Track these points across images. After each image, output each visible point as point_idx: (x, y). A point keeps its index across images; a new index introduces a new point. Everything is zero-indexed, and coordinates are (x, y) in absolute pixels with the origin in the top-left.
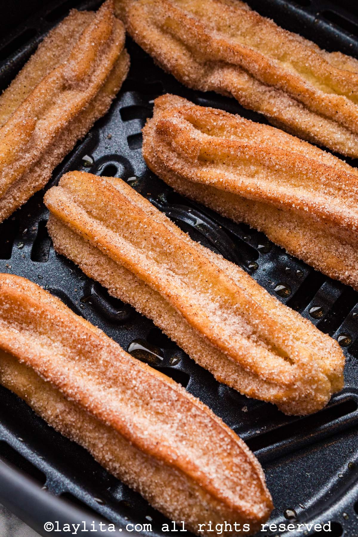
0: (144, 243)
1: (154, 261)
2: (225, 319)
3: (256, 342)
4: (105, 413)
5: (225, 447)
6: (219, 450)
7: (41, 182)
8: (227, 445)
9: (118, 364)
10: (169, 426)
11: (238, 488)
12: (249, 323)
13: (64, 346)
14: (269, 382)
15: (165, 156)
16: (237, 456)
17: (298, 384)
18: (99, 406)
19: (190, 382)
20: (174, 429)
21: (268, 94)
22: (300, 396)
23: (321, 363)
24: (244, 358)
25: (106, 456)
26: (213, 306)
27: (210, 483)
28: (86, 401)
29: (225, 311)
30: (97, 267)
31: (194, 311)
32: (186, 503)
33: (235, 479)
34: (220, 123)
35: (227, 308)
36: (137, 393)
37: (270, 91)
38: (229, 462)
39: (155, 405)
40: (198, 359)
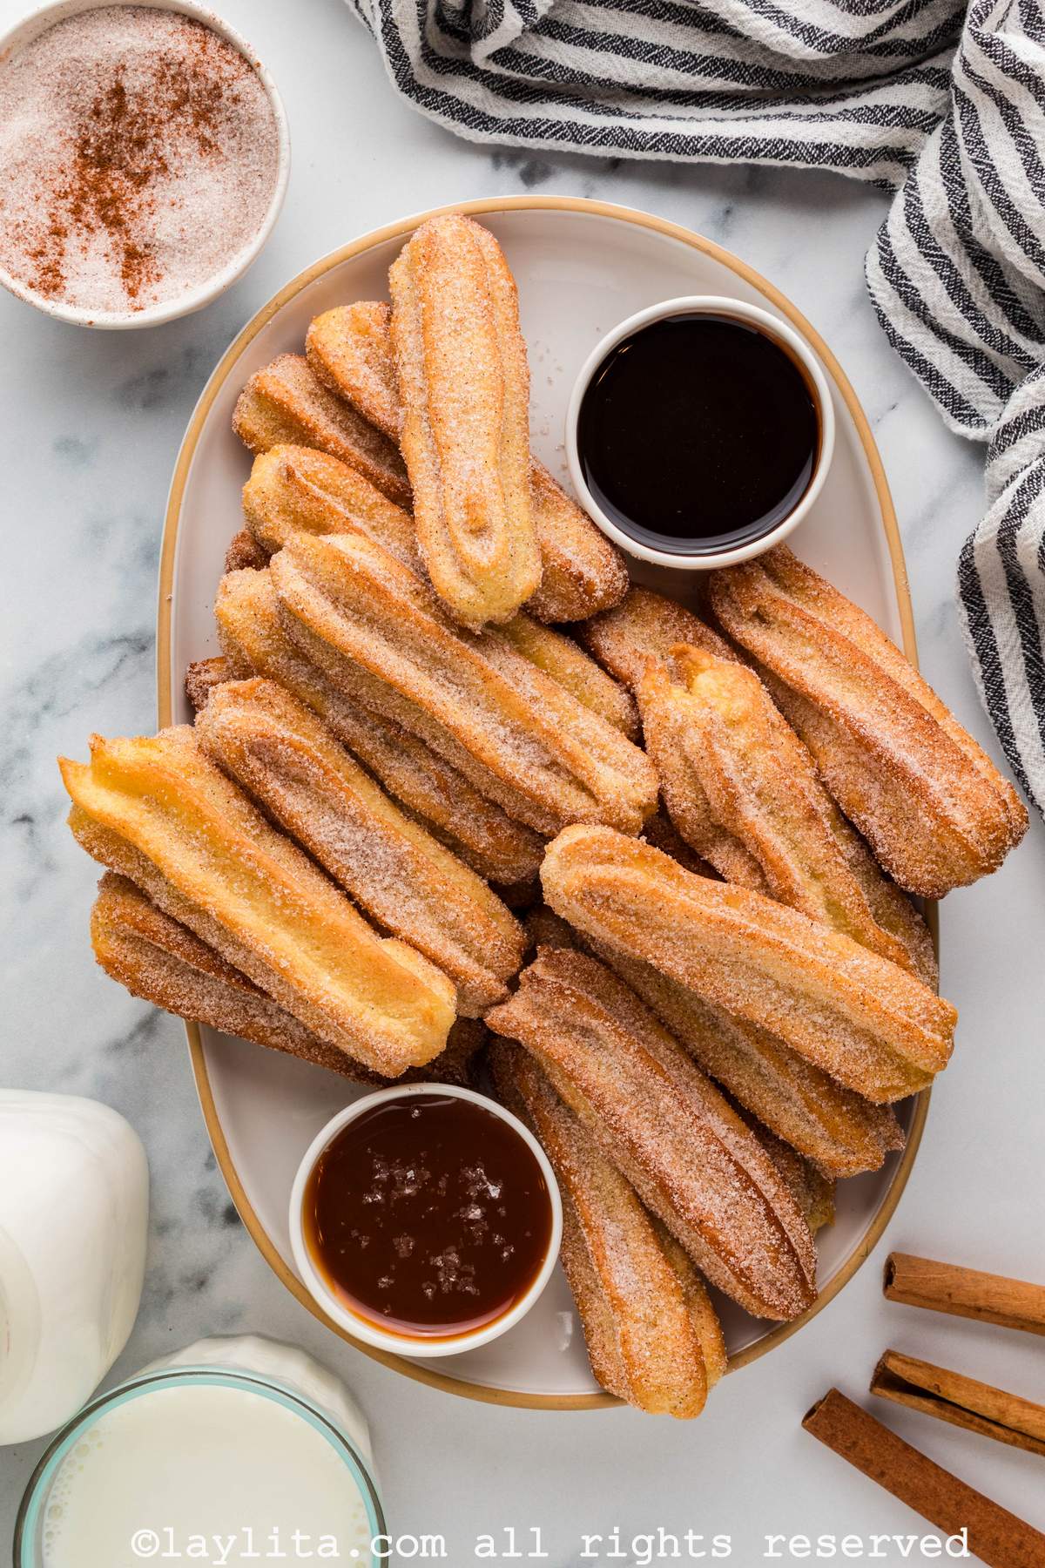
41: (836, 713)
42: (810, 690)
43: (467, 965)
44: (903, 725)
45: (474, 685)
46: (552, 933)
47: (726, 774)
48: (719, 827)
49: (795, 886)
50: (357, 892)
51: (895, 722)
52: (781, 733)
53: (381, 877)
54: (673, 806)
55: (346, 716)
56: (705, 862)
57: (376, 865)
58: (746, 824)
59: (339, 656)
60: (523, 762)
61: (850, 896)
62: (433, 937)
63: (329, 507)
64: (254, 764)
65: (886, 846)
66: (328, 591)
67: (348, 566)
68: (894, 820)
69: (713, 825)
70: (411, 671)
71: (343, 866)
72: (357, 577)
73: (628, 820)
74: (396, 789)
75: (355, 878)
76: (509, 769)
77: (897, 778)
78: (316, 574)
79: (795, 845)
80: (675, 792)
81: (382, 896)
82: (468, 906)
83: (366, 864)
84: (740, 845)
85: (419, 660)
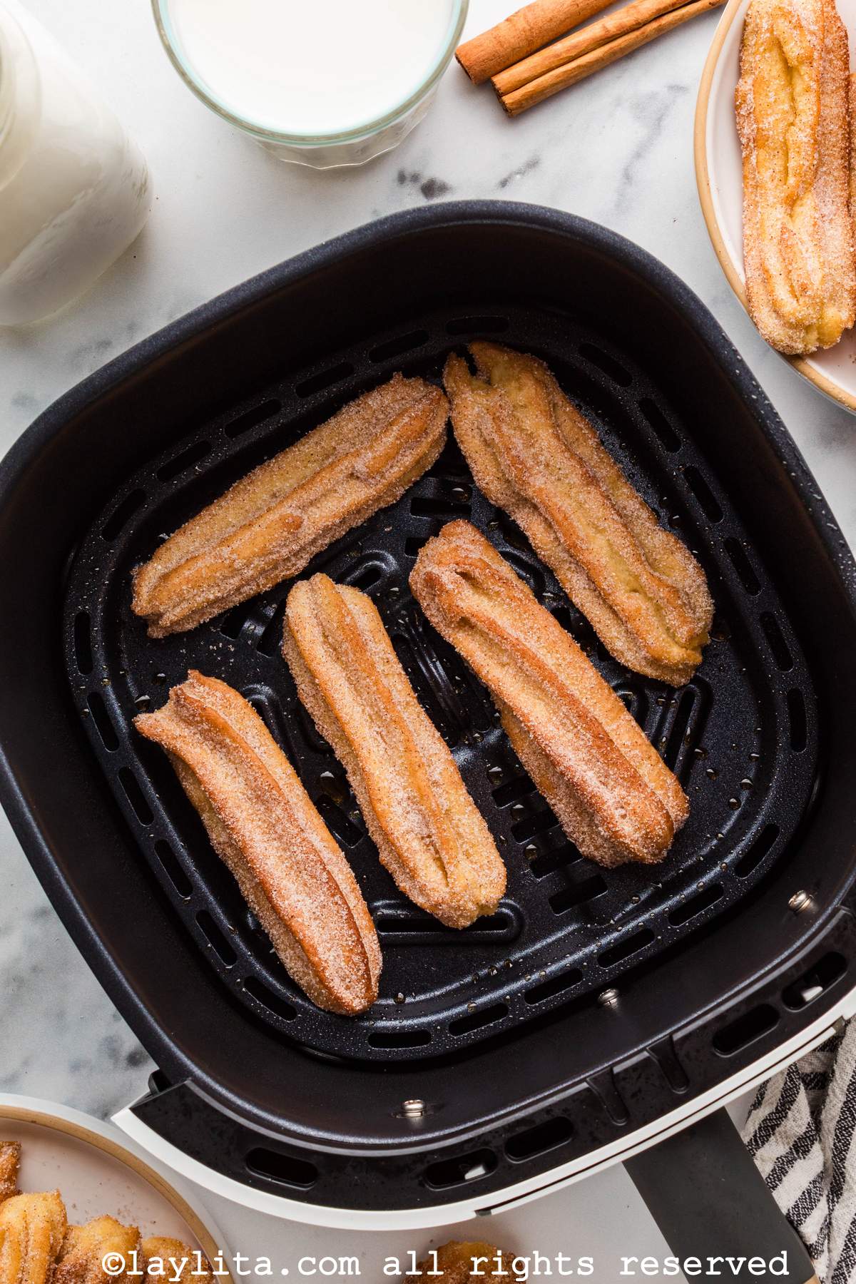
0: (365, 696)
1: (368, 718)
2: (408, 813)
3: (428, 846)
4: (258, 870)
5: (350, 943)
6: (344, 944)
7: (293, 571)
8: (353, 942)
9: (288, 825)
10: (311, 901)
11: (348, 980)
12: (427, 826)
13: (247, 784)
14: (422, 890)
15: (425, 604)
16: (358, 954)
17: (444, 906)
18: (255, 861)
19: (360, 841)
20: (314, 906)
21: (567, 566)
22: (442, 915)
23: (477, 892)
24: (407, 860)
25: (250, 896)
26: (401, 795)
27: (323, 970)
28: (246, 851)
29: (411, 804)
30: (312, 699)
31: (379, 797)
32: (301, 970)
33: (348, 973)
34: (497, 589)
35: (413, 803)
36: (295, 858)
37: (570, 563)
38: (348, 957)
39: (306, 877)
40: (372, 832)
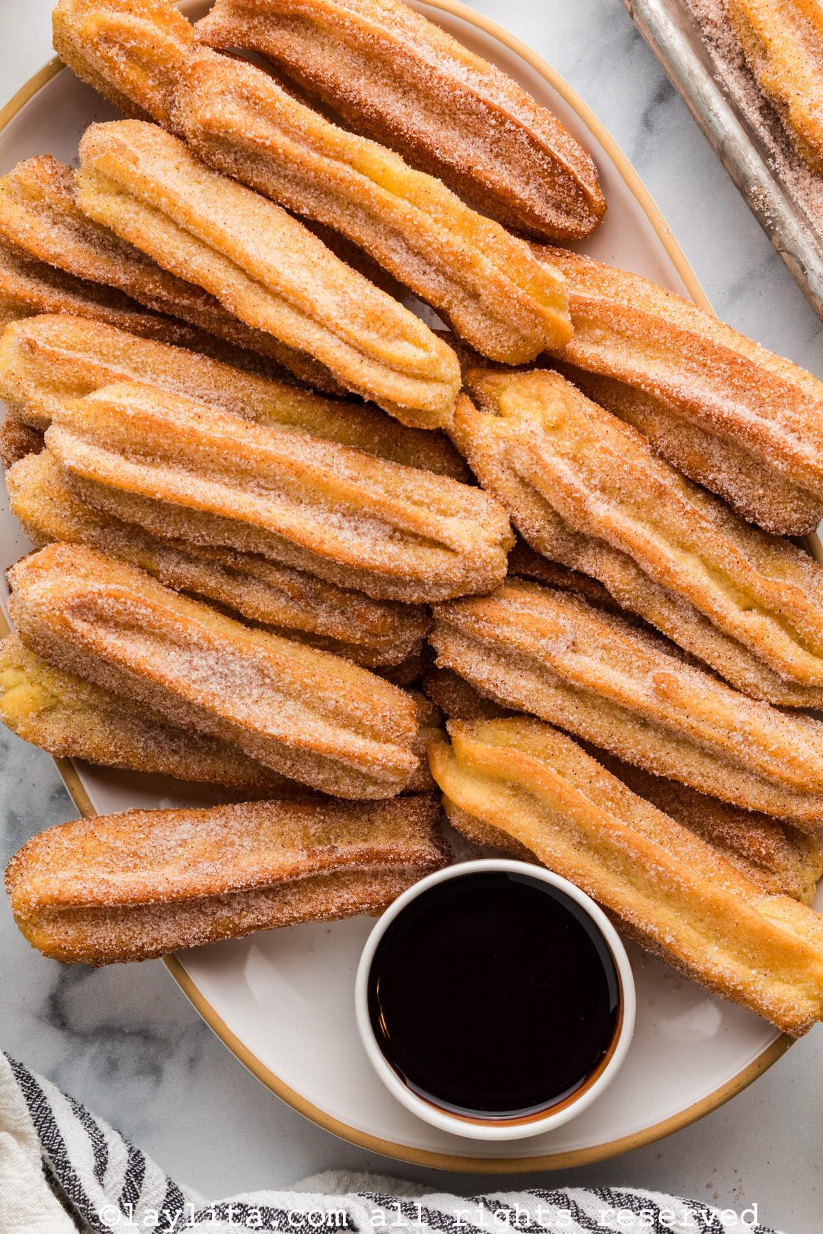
41: (650, 385)
42: (614, 371)
43: (365, 746)
44: (718, 376)
45: (289, 484)
46: (453, 692)
47: (565, 481)
48: (578, 533)
49: (670, 565)
50: (230, 714)
51: (710, 374)
52: (603, 422)
53: (248, 691)
54: (527, 530)
55: (179, 563)
56: (576, 572)
57: (238, 681)
58: (600, 522)
59: (149, 502)
60: (367, 542)
61: (726, 557)
62: (321, 731)
63: (83, 364)
64: (80, 626)
65: (744, 499)
66: (112, 445)
67: (121, 413)
68: (744, 470)
69: (570, 535)
70: (224, 492)
71: (208, 693)
72: (135, 420)
73: (491, 559)
74: (254, 613)
75: (223, 702)
76: (355, 553)
77: (734, 431)
78: (94, 434)
79: (656, 525)
80: (523, 516)
81: (256, 709)
82: (344, 689)
83: (229, 684)
84: (602, 545)
85: (227, 480)
